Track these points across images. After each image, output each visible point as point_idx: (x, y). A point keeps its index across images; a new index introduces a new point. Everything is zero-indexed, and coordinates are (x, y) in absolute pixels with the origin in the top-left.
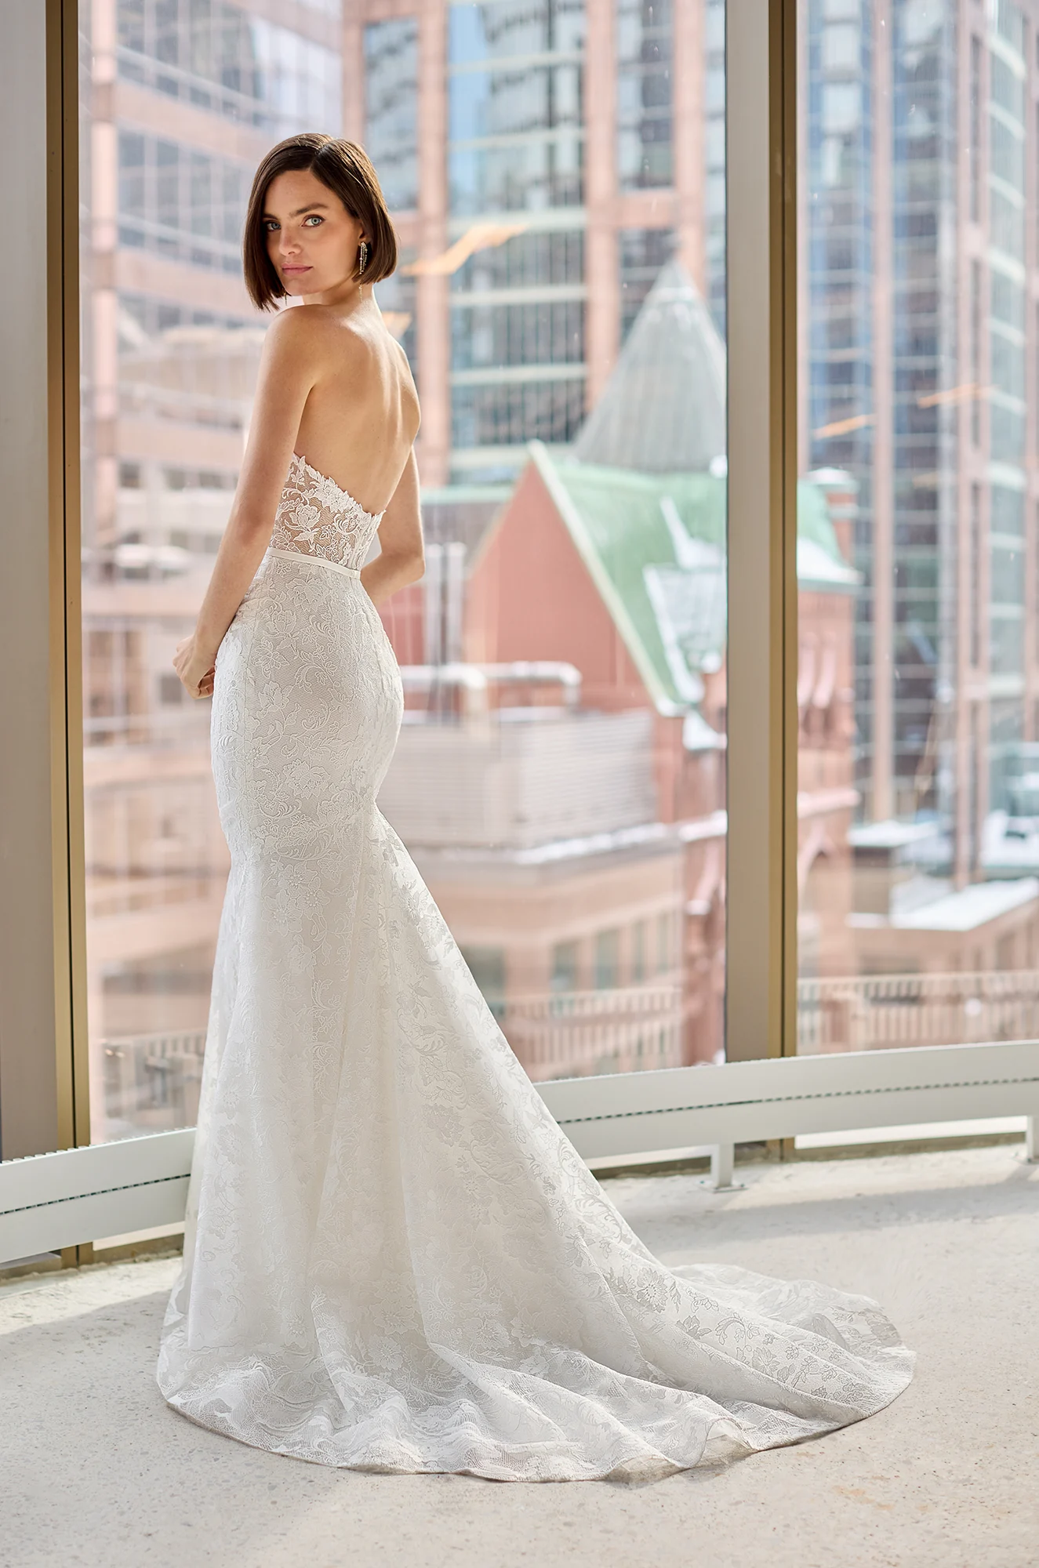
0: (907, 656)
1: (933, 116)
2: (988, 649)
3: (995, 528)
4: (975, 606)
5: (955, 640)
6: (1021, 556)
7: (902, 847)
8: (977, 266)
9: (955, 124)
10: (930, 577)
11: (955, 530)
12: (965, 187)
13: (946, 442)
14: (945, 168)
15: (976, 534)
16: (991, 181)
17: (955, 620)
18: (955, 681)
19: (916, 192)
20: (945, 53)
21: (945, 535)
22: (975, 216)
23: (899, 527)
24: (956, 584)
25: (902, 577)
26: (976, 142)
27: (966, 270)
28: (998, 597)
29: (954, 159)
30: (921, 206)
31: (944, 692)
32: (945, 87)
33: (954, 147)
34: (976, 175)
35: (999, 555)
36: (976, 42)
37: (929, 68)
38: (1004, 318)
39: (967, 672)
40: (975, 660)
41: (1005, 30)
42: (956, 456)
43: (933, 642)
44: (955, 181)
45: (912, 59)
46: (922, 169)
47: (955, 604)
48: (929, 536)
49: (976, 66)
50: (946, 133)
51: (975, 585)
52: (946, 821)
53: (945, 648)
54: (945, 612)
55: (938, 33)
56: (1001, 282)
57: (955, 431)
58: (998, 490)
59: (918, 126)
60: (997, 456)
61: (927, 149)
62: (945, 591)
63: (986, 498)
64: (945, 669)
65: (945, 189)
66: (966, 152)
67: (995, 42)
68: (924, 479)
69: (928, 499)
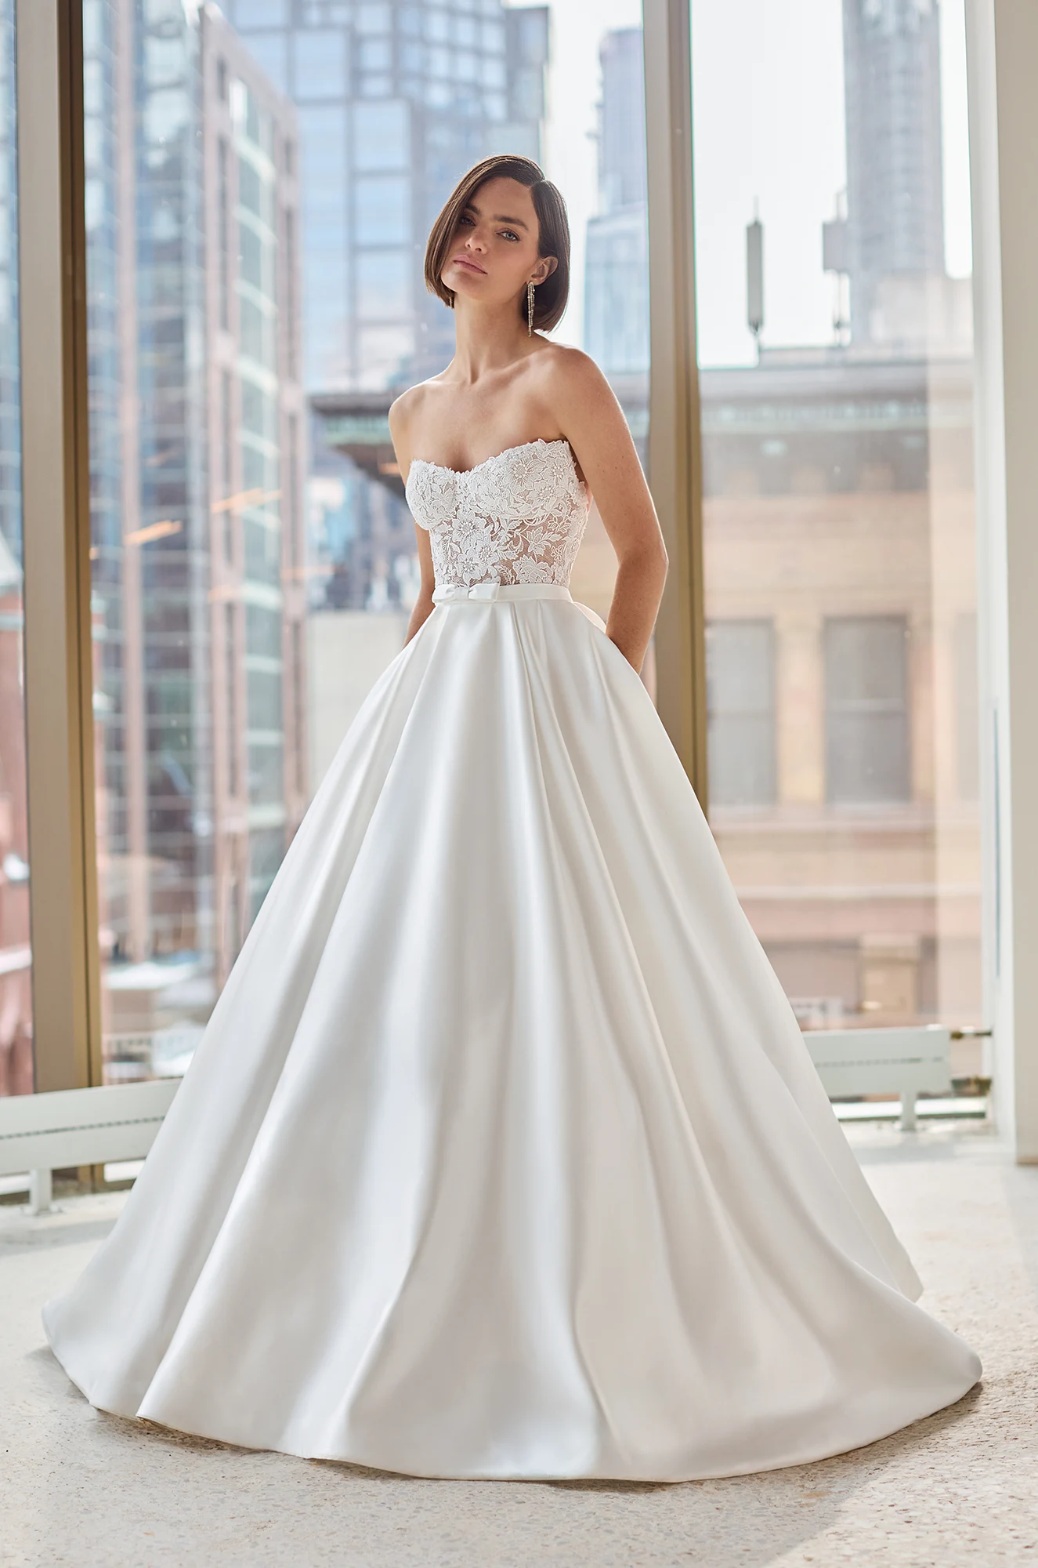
0: (160, 786)
1: (179, 218)
2: (247, 779)
3: (251, 650)
4: (232, 732)
5: (212, 769)
6: (278, 679)
7: (160, 990)
8: (227, 377)
9: (202, 226)
10: (182, 703)
11: (209, 652)
12: (214, 295)
13: (197, 560)
14: (192, 273)
15: (231, 655)
16: (240, 287)
17: (211, 747)
18: (213, 813)
19: (161, 296)
20: (190, 155)
21: (198, 659)
22: (225, 324)
23: (149, 650)
24: (211, 709)
25: (152, 702)
26: (224, 246)
27: (216, 380)
28: (255, 723)
29: (202, 263)
30: (168, 312)
31: (202, 825)
32: (190, 188)
33: (202, 251)
34: (224, 280)
35: (255, 677)
36: (223, 146)
37: (173, 169)
38: (257, 429)
39: (225, 802)
40: (233, 790)
41: (252, 131)
42: (208, 571)
43: (189, 772)
44: (203, 286)
45: (156, 158)
46: (168, 274)
47: (211, 730)
48: (181, 660)
49: (223, 171)
50: (192, 236)
51: (232, 711)
52: (207, 960)
53: (202, 777)
54: (200, 739)
55: (182, 132)
56: (252, 395)
57: (207, 547)
58: (253, 611)
59: (163, 227)
60: (252, 575)
61: (173, 252)
62: (200, 718)
63: (240, 619)
64: (202, 799)
65: (192, 295)
66: (213, 257)
67: (242, 146)
68: (175, 598)
69: (179, 619)
